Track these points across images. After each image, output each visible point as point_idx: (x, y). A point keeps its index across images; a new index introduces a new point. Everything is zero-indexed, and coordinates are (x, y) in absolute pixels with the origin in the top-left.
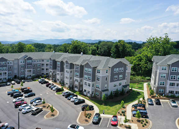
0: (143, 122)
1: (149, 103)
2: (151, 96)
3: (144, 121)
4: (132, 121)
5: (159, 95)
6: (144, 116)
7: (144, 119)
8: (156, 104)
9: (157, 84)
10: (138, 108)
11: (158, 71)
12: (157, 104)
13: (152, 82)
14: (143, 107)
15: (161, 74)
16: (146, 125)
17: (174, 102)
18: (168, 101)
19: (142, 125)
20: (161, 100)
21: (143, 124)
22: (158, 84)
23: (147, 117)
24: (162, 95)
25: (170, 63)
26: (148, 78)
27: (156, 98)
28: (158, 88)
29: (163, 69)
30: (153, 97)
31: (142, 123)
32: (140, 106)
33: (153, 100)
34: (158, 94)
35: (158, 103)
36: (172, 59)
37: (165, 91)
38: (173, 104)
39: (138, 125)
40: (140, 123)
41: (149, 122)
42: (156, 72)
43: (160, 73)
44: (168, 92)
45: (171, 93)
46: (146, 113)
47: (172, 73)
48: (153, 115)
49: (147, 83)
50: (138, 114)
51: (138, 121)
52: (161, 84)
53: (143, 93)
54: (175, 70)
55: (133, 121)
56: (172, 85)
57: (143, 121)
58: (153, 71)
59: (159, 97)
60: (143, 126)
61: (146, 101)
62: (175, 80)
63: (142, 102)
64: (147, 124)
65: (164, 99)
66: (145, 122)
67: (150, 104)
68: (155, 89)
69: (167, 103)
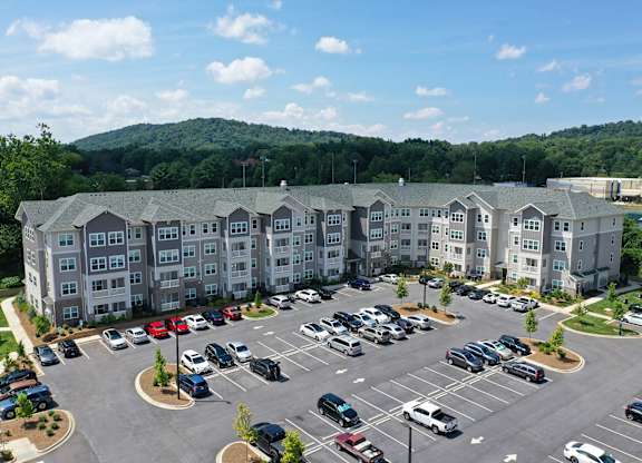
0: (46, 425)
1: (43, 359)
2: (43, 337)
3: (48, 418)
4: (8, 434)
5: (66, 328)
6: (43, 405)
7: (45, 413)
8: (66, 357)
9: (52, 294)
10: (13, 386)
11: (49, 251)
12: (68, 356)
13: (32, 291)
14: (28, 378)
15: (60, 260)
16: (57, 428)
17: (115, 335)
18: (97, 337)
19: (44, 433)
20: (77, 341)
21: (49, 428)
22: (58, 293)
23: (51, 405)
24: (76, 324)
25: (82, 220)
26: (12, 283)
27: (60, 338)
28: (59, 306)
29: (62, 243)
30: (50, 339)
31: (42, 428)
32: (17, 379)
33: (53, 346)
34: (65, 326)
35: (72, 352)
36: (82, 209)
37: (81, 312)
38: (116, 342)
39: (30, 439)
40: (37, 431)
41: (65, 415)
42: (42, 254)
43: (55, 258)
44: (91, 310)
45: (101, 312)
46: (47, 393)
47: (92, 253)
48: (66, 392)
49: (13, 299)
50: (23, 405)
51: (27, 428)
52: (66, 292)
53: (10, 334)
54: (101, 242)
55: (12, 433)
56: (99, 288)
57: (46, 421)
58: (26, 255)
59: (68, 335)
60: (51, 435)
61: (31, 358)
62: (105, 272)
63: (17, 366)
64: (59, 424)
65: (86, 335)
66: (51, 421)
67: (46, 364)
68: (48, 311)
69: (96, 344)
